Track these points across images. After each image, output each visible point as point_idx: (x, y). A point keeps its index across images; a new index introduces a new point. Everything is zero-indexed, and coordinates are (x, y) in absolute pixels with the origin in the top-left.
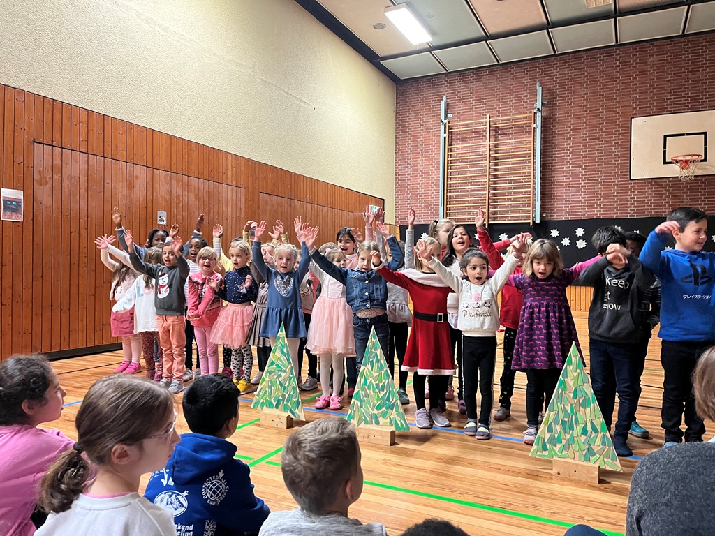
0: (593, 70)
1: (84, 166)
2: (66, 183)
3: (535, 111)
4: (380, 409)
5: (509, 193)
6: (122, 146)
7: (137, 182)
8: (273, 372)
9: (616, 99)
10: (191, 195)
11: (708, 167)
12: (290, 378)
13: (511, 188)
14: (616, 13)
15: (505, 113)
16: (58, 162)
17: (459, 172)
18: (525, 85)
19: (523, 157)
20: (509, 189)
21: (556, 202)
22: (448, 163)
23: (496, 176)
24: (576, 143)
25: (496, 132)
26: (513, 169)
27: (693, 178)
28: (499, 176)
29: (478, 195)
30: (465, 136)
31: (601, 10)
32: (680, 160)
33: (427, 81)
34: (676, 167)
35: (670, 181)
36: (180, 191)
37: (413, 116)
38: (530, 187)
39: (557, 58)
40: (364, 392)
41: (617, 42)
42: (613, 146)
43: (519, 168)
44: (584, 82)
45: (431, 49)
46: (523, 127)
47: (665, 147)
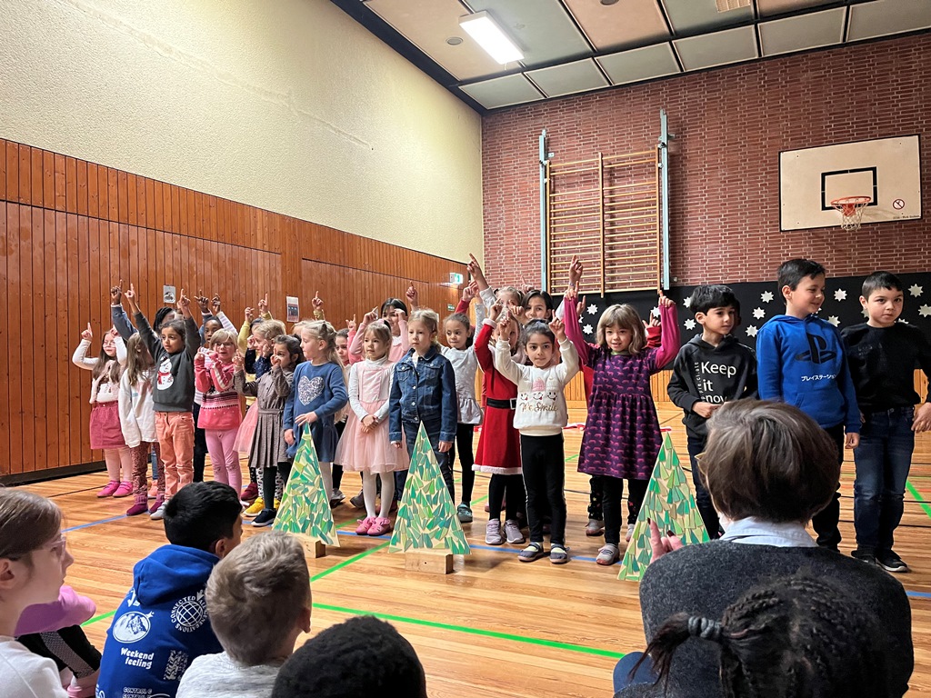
0: (730, 92)
1: (61, 229)
2: (38, 251)
3: (659, 146)
4: (432, 528)
5: (630, 253)
6: (113, 202)
7: (134, 249)
8: (297, 486)
9: (761, 128)
10: (208, 265)
11: (880, 212)
12: (319, 493)
13: (632, 247)
14: (757, 18)
15: (622, 148)
16: (26, 224)
17: (566, 228)
18: (646, 114)
19: (647, 206)
20: (629, 247)
21: (690, 262)
22: (550, 216)
23: (612, 231)
24: (712, 187)
25: (611, 175)
26: (634, 221)
27: (860, 227)
28: (617, 231)
29: (590, 256)
30: (571, 181)
31: (738, 14)
32: (843, 205)
33: (520, 110)
34: (838, 214)
35: (832, 232)
36: (193, 259)
37: (504, 156)
38: (655, 245)
39: (684, 78)
40: (411, 507)
41: (760, 55)
42: (759, 189)
43: (641, 220)
44: (721, 108)
45: (524, 69)
46: (645, 167)
47: (823, 188)
